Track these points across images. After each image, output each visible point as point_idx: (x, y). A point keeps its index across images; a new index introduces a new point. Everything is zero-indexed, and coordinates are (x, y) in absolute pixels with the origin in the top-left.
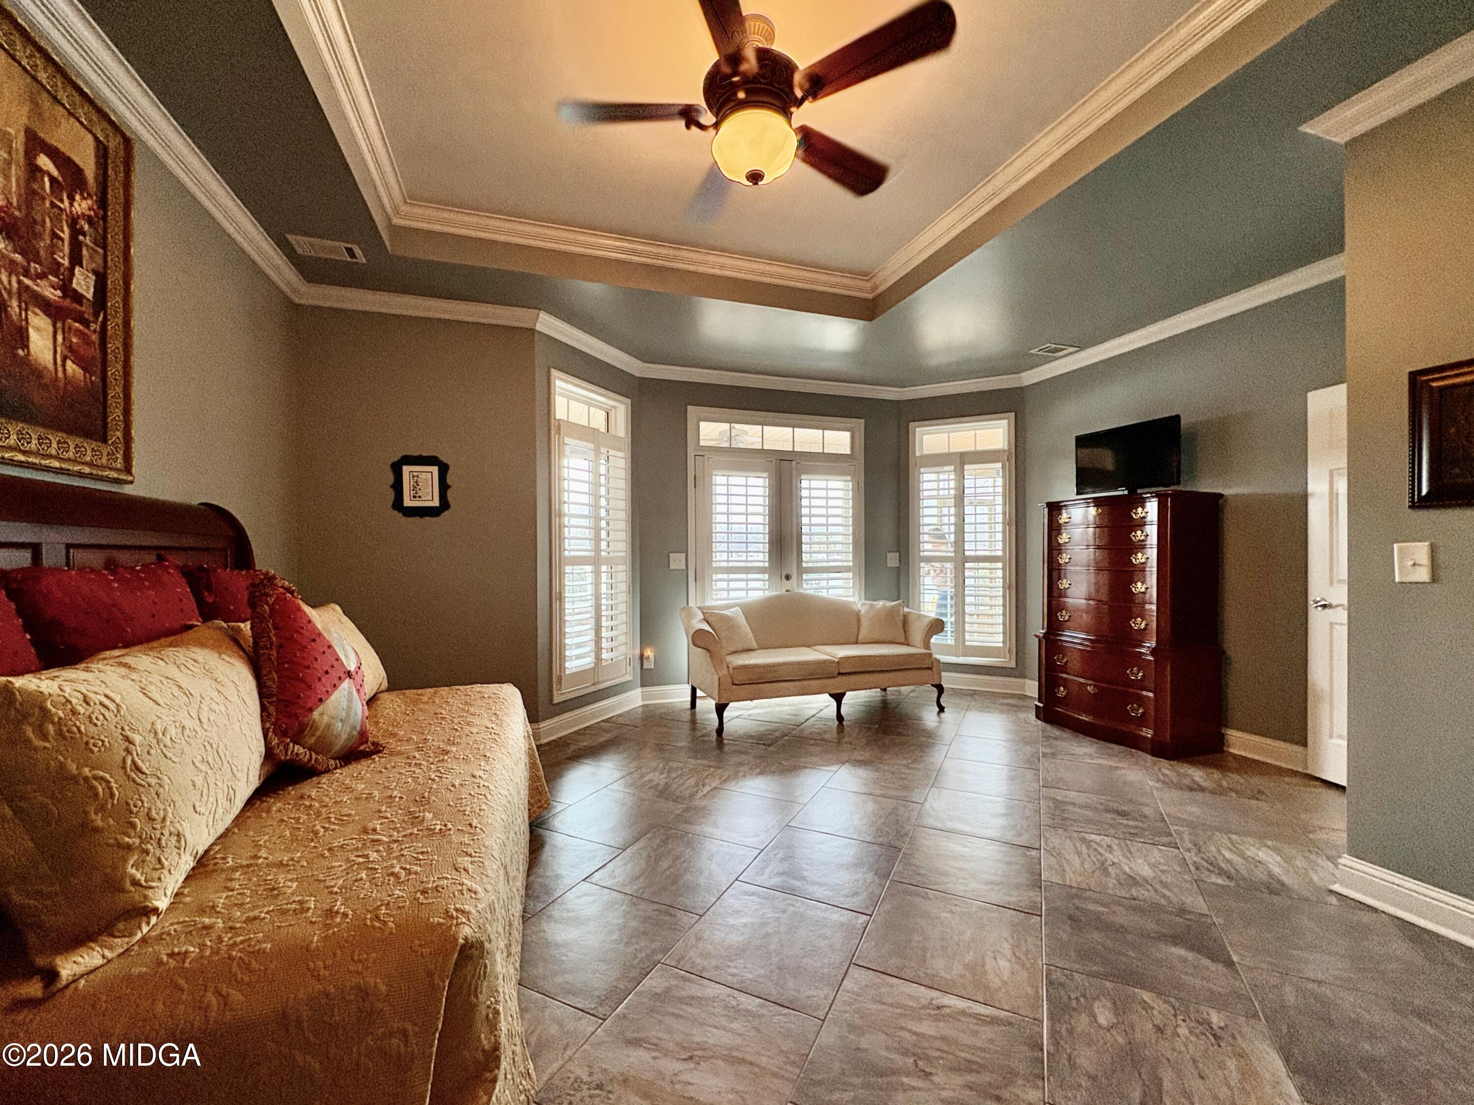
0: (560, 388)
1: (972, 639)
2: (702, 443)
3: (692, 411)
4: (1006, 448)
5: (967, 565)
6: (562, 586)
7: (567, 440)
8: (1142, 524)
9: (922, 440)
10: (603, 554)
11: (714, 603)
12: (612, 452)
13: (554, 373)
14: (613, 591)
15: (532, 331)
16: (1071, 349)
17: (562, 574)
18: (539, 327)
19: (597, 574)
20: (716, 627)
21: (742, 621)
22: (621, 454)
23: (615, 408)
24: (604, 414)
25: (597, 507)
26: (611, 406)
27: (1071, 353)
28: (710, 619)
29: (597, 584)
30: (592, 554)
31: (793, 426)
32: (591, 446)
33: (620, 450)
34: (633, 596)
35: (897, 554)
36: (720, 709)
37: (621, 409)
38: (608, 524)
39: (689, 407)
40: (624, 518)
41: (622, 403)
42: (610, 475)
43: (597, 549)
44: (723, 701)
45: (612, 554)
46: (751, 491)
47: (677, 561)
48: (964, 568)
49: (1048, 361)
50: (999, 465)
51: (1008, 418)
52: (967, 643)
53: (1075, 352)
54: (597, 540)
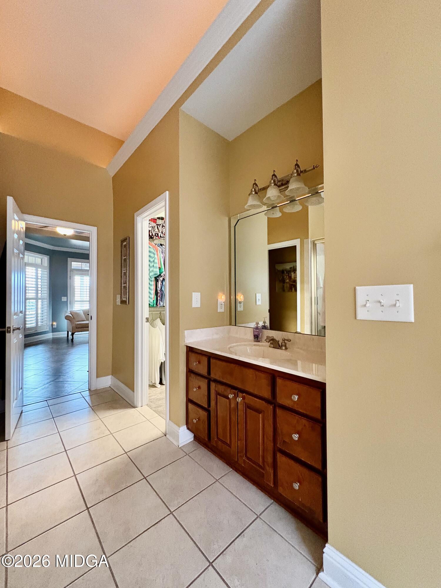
2: (72, 268)
3: (69, 259)
11: (75, 310)
12: (43, 270)
14: (43, 312)
19: (37, 302)
20: (73, 315)
21: (82, 313)
24: (41, 259)
26: (43, 258)
28: (72, 313)
29: (37, 305)
32: (36, 268)
33: (46, 270)
34: (49, 309)
36: (73, 334)
37: (46, 259)
39: (68, 258)
41: (47, 257)
44: (74, 332)
45: (42, 297)
47: (64, 299)
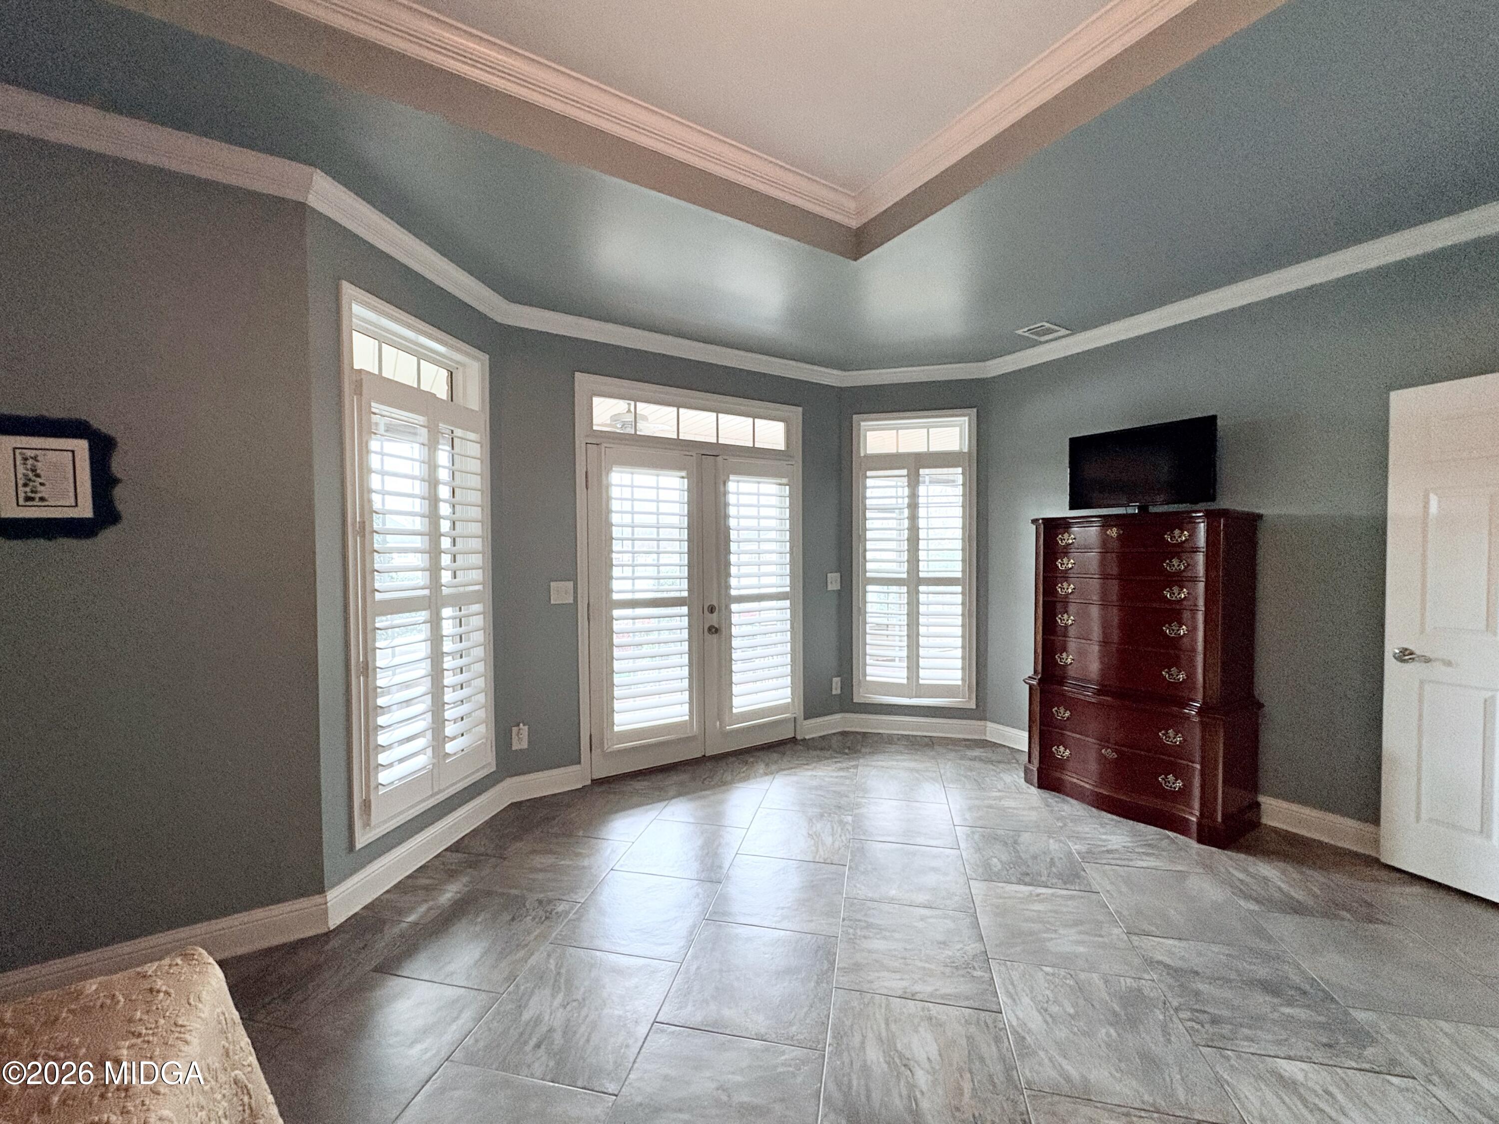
0: (357, 316)
1: (927, 677)
2: (595, 428)
3: (584, 380)
4: (966, 450)
5: (922, 588)
6: (370, 650)
7: (375, 407)
8: (1184, 550)
9: (866, 436)
10: (445, 591)
12: (458, 432)
13: (348, 289)
15: (301, 208)
16: (1063, 332)
17: (369, 632)
18: (313, 201)
22: (472, 436)
23: (464, 365)
24: (445, 373)
25: (433, 517)
26: (457, 362)
27: (1063, 337)
29: (436, 639)
30: (426, 592)
31: (718, 411)
32: (421, 419)
33: (471, 430)
35: (838, 575)
37: (473, 367)
38: (454, 543)
39: (577, 374)
40: (480, 533)
41: (475, 358)
42: (456, 467)
43: (435, 583)
45: (461, 589)
46: (663, 495)
47: (561, 593)
48: (918, 592)
49: (1035, 344)
50: (960, 470)
51: (969, 415)
52: (921, 682)
53: (1067, 335)
54: (434, 569)
